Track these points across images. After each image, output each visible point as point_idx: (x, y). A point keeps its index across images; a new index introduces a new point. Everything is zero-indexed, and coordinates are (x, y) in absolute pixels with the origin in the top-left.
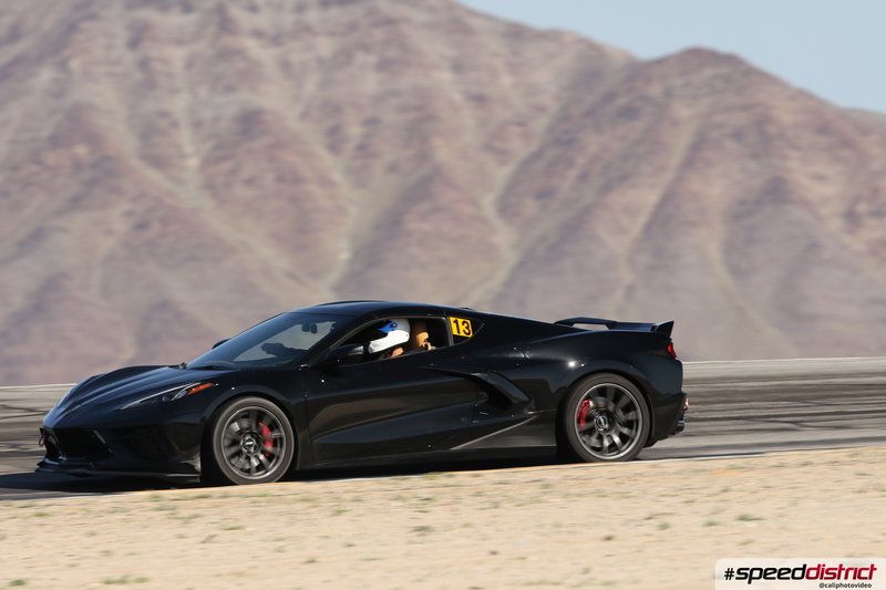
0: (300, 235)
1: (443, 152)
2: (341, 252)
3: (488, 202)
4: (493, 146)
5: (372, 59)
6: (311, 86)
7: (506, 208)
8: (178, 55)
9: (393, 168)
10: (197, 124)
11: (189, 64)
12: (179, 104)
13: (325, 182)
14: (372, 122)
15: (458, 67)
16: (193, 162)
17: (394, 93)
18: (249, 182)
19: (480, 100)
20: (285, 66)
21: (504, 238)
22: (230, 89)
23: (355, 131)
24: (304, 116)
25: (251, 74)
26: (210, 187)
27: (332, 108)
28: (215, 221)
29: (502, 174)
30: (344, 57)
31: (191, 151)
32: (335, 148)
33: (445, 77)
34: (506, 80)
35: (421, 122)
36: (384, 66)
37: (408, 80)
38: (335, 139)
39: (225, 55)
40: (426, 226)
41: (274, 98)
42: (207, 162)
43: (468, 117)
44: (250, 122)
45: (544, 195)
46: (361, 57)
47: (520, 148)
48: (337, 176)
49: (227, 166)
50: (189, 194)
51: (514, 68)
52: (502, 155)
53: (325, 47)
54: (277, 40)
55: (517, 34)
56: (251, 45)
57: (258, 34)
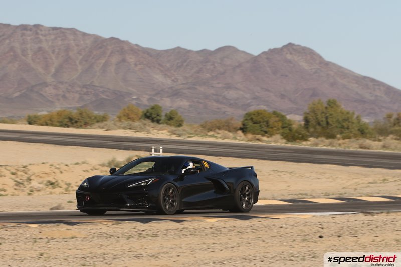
0: (46, 67)
1: (71, 54)
2: (53, 70)
3: (78, 62)
4: (79, 53)
5: (60, 39)
6: (50, 43)
7: (80, 63)
8: (29, 38)
9: (62, 56)
10: (31, 49)
11: (31, 39)
12: (28, 46)
14: (60, 49)
15: (74, 40)
16: (30, 56)
17: (63, 44)
18: (39, 59)
19: (77, 45)
20: (46, 40)
21: (80, 68)
22: (37, 43)
23: (57, 50)
24: (49, 48)
25: (40, 41)
26: (33, 60)
27: (53, 47)
29: (80, 57)
30: (56, 38)
31: (30, 53)
33: (72, 41)
34: (82, 42)
35: (68, 49)
36: (62, 40)
37: (66, 42)
38: (53, 52)
39: (36, 38)
40: (67, 66)
41: (44, 45)
42: (33, 55)
43: (75, 48)
44: (40, 49)
45: (86, 61)
46: (59, 38)
47: (84, 53)
48: (54, 58)
49: (35, 56)
50: (29, 61)
51: (83, 40)
53: (53, 37)
54: (45, 35)
55: (84, 34)
56: (40, 36)
57: (42, 35)
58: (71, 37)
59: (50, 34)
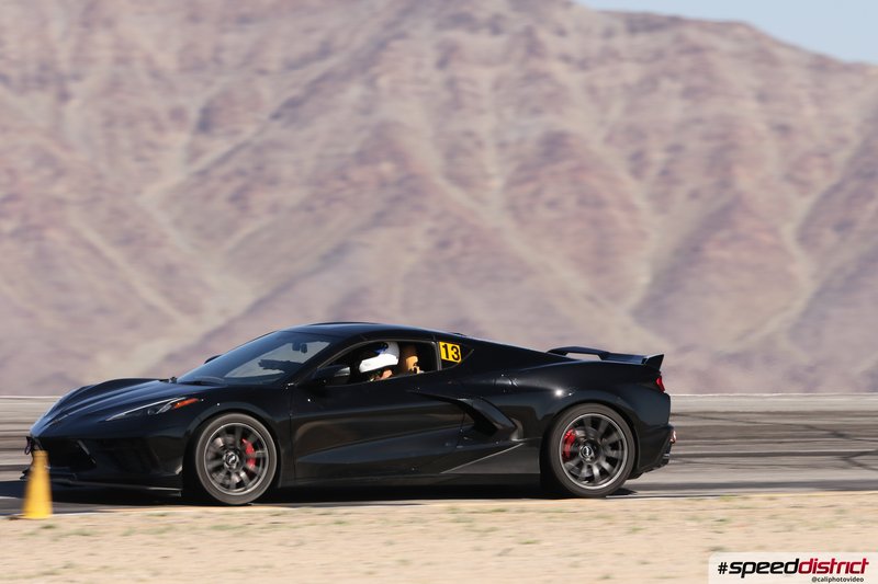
0: (600, 259)
1: (745, 181)
2: (639, 275)
3: (788, 231)
4: (795, 176)
5: (678, 86)
6: (616, 112)
7: (806, 237)
8: (485, 76)
9: (694, 195)
10: (502, 146)
11: (497, 86)
12: (484, 125)
13: (629, 207)
14: (675, 149)
15: (762, 97)
16: (497, 183)
17: (699, 121)
18: (552, 204)
19: (784, 130)
20: (592, 91)
21: (804, 269)
22: (537, 111)
23: (658, 157)
24: (609, 140)
25: (556, 98)
26: (513, 208)
27: (636, 133)
28: (516, 242)
29: (802, 205)
30: (650, 84)
31: (494, 170)
32: (637, 173)
33: (750, 106)
34: (810, 111)
35: (724, 152)
36: (690, 93)
37: (712, 108)
38: (638, 163)
39: (532, 77)
40: (726, 254)
41: (579, 122)
42: (512, 183)
43: (771, 148)
44: (555, 145)
45: (841, 227)
46: (667, 85)
47: (821, 180)
48: (640, 202)
49: (530, 188)
50: (491, 213)
51: (818, 100)
52: (804, 186)
53: (632, 73)
54: (584, 65)
55: (822, 65)
56: (558, 69)
57: (566, 58)
58: (741, 78)
59: (611, 55)
